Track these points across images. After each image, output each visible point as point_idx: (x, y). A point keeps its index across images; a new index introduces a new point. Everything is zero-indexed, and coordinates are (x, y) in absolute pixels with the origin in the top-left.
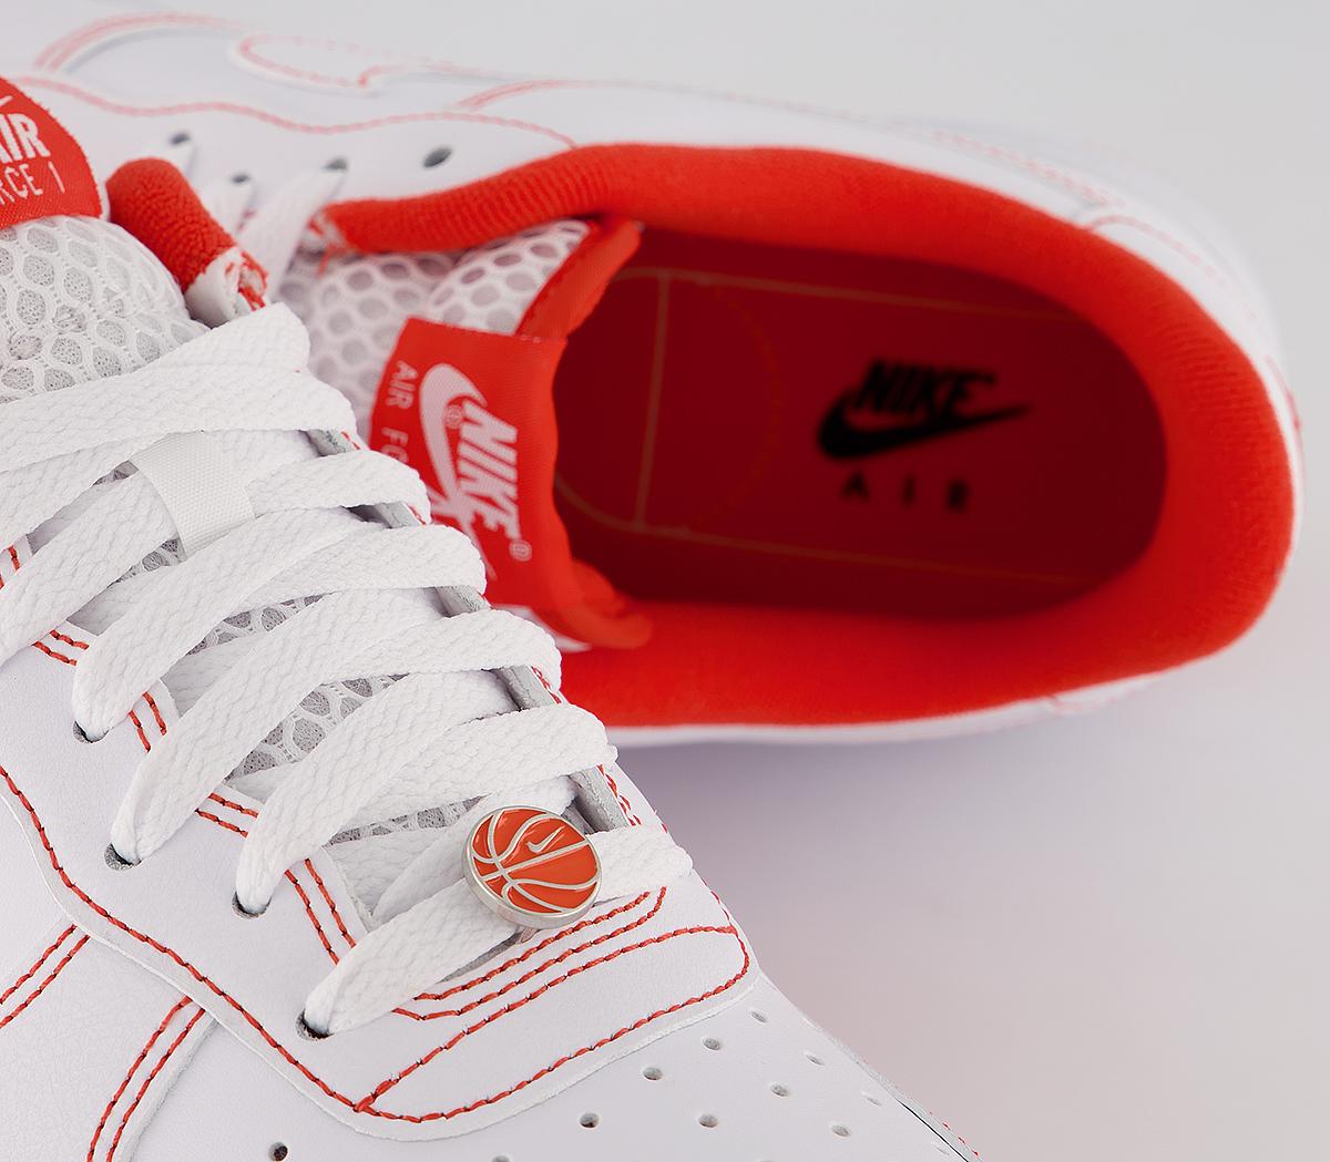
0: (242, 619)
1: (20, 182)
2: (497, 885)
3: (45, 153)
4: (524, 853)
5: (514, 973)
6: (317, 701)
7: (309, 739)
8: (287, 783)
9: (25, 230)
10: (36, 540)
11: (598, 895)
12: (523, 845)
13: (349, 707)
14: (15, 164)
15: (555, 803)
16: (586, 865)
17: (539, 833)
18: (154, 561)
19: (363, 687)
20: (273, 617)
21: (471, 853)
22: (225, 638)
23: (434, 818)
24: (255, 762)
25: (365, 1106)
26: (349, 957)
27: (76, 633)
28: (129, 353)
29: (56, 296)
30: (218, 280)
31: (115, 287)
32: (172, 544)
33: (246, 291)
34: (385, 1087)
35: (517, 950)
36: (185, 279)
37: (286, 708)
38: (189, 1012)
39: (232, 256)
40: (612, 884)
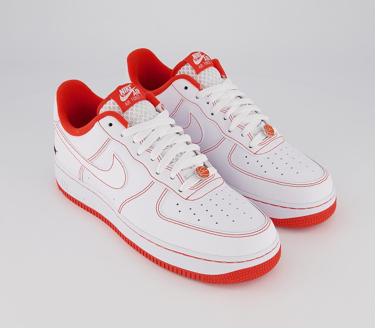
0: (168, 146)
1: (138, 97)
2: (199, 175)
3: (140, 93)
4: (201, 171)
5: (201, 184)
6: (177, 155)
7: (177, 160)
8: (175, 165)
9: (139, 102)
10: (144, 139)
11: (210, 175)
12: (201, 170)
13: (181, 156)
14: (137, 95)
15: (202, 165)
16: (208, 172)
17: (203, 169)
18: (157, 140)
19: (181, 153)
20: (171, 146)
21: (196, 172)
22: (166, 149)
23: (191, 168)
24: (171, 162)
25: (187, 199)
26: (184, 184)
27: (150, 149)
28: (152, 117)
29: (144, 110)
30: (159, 107)
31: (149, 109)
32: (159, 138)
33: (162, 108)
34: (189, 197)
35: (201, 181)
36: (155, 106)
37: (174, 156)
38: (167, 190)
39: (160, 104)
40: (211, 174)
